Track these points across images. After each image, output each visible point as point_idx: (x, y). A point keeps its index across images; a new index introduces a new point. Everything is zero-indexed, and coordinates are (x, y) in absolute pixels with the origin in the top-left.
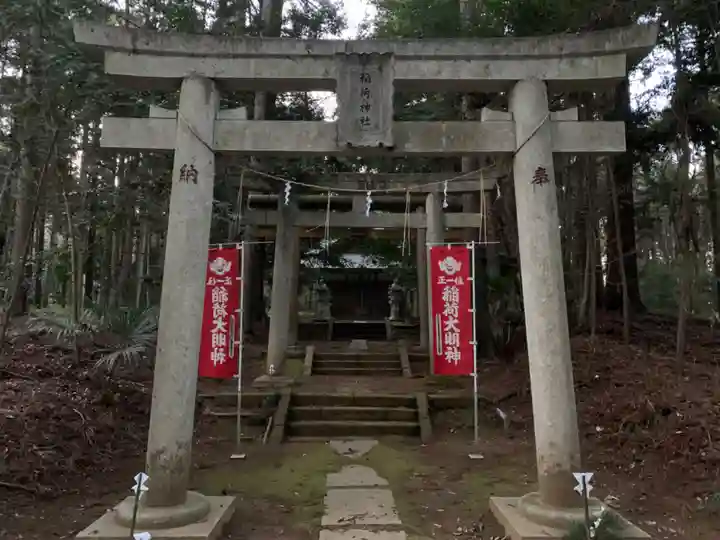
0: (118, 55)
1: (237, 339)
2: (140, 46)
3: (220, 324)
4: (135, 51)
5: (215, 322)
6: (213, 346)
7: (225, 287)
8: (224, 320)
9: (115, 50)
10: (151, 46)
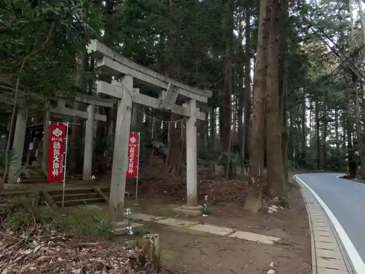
0: (108, 59)
1: (64, 165)
2: (116, 59)
3: (57, 158)
4: (114, 60)
5: (54, 157)
6: (54, 168)
7: (60, 142)
8: (58, 157)
9: (107, 56)
10: (119, 60)
